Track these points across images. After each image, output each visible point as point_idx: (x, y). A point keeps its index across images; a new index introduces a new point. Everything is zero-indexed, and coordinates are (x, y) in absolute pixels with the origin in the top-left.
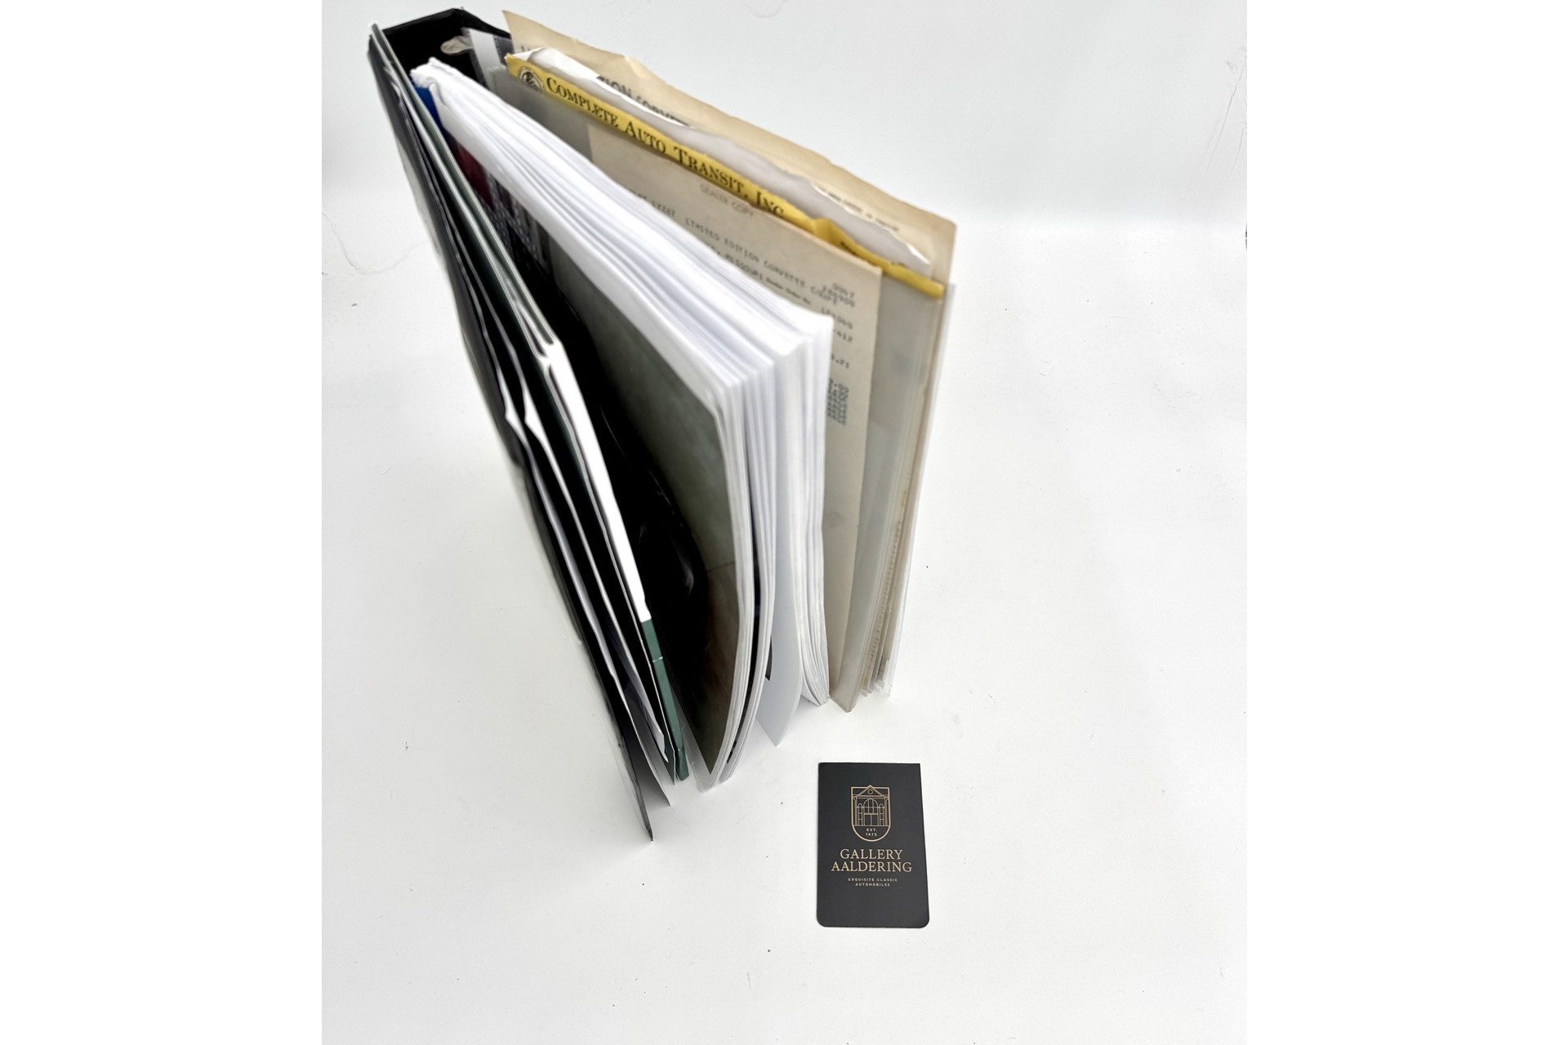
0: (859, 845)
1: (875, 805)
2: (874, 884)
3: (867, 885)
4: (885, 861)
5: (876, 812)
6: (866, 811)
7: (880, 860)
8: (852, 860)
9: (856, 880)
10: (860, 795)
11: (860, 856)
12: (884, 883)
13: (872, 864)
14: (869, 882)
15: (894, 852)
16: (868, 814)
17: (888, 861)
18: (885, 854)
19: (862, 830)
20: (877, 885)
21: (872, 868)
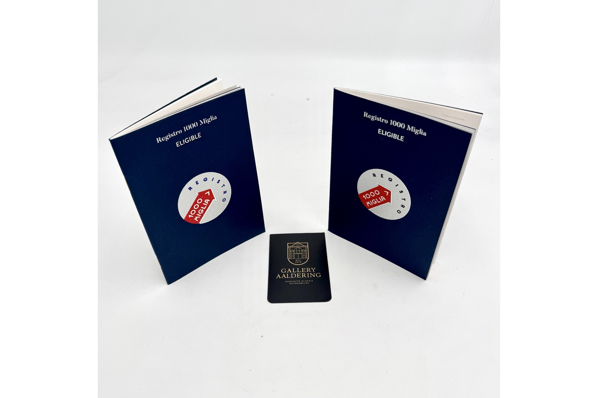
0: (291, 267)
1: (300, 250)
2: (300, 283)
3: (296, 283)
4: (306, 273)
5: (301, 252)
6: (295, 252)
7: (303, 273)
8: (288, 273)
9: (290, 281)
10: (292, 246)
11: (292, 271)
12: (305, 282)
13: (299, 275)
14: (297, 282)
15: (311, 269)
16: (297, 254)
17: (308, 273)
18: (306, 270)
19: (293, 261)
20: (302, 283)
21: (299, 276)
